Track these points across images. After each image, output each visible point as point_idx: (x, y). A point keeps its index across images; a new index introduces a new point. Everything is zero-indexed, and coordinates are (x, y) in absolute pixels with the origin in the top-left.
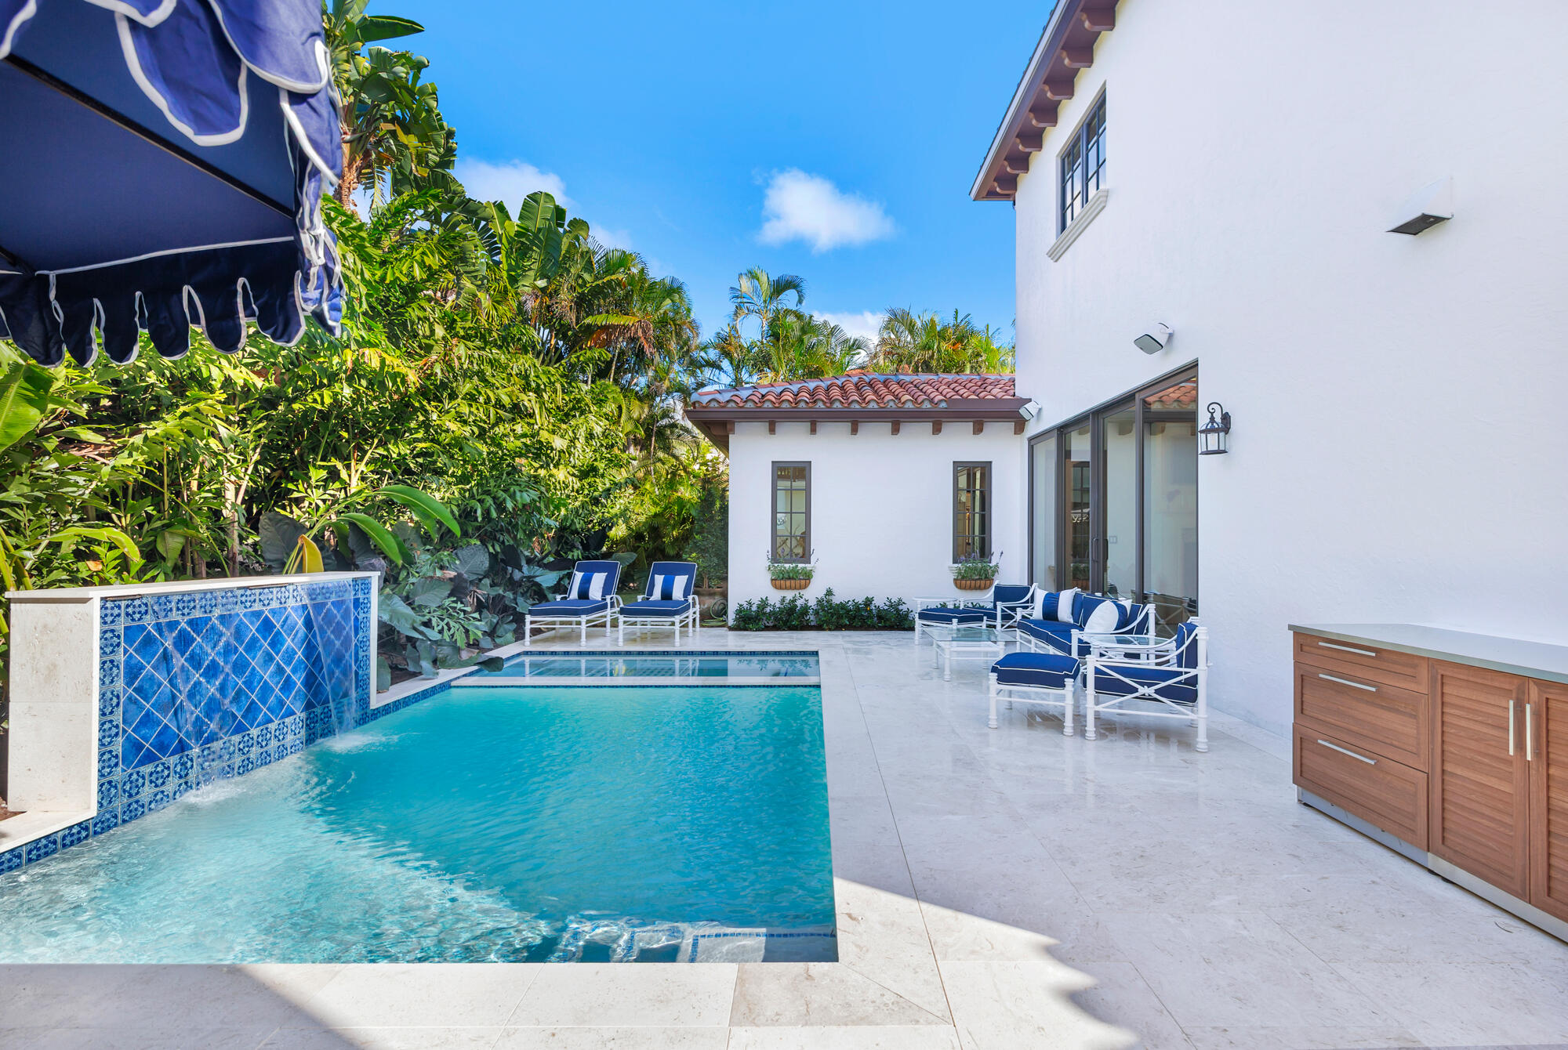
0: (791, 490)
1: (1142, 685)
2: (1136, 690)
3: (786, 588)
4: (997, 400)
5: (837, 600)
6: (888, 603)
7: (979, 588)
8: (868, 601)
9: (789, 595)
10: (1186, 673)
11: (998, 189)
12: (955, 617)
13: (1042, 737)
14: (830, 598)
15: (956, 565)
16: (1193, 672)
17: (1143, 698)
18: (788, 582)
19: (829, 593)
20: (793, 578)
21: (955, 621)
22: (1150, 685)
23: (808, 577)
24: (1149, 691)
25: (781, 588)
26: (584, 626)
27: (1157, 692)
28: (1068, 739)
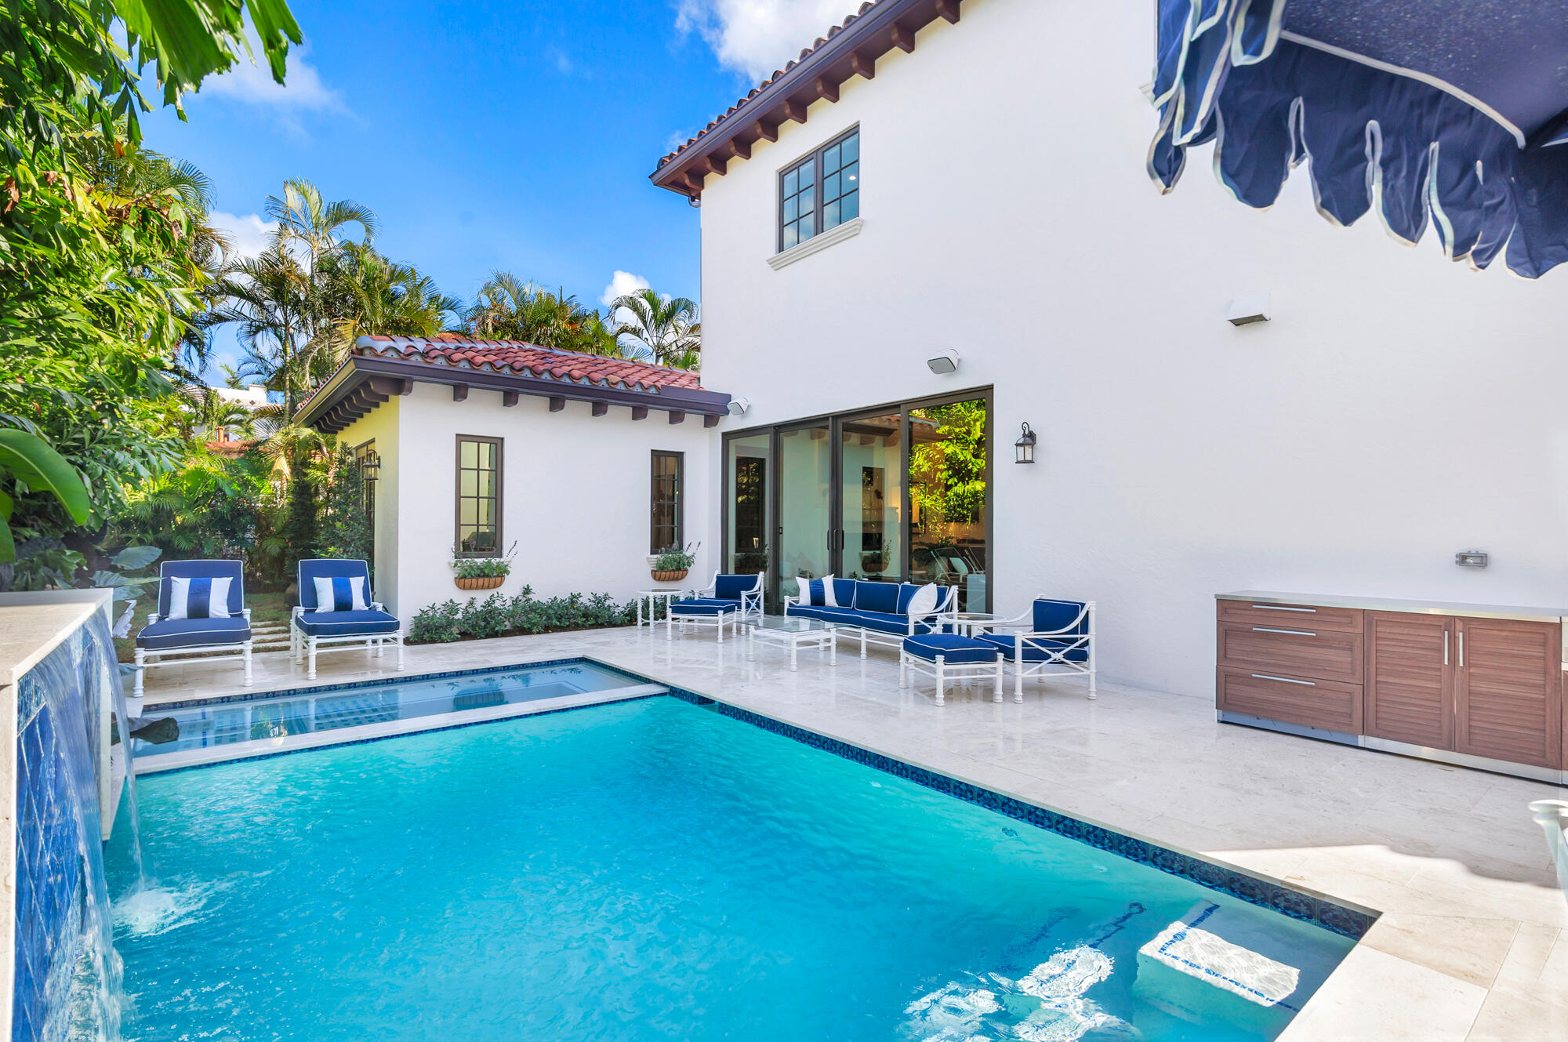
0: (478, 470)
1: (1054, 651)
2: (1049, 656)
3: (477, 588)
4: (682, 389)
5: (534, 597)
6: (592, 599)
7: (677, 579)
8: (574, 598)
9: (481, 597)
10: (1081, 639)
11: (687, 181)
12: (720, 609)
13: (978, 707)
14: (530, 596)
15: (655, 556)
16: (1086, 637)
17: (1054, 662)
18: (481, 581)
19: (527, 591)
20: (488, 576)
21: (721, 612)
22: (1059, 651)
23: (502, 572)
24: (1059, 656)
25: (471, 588)
26: (249, 654)
27: (1066, 656)
28: (1001, 705)
